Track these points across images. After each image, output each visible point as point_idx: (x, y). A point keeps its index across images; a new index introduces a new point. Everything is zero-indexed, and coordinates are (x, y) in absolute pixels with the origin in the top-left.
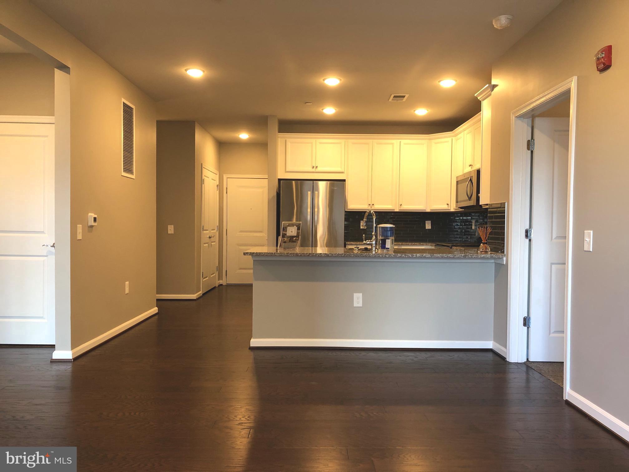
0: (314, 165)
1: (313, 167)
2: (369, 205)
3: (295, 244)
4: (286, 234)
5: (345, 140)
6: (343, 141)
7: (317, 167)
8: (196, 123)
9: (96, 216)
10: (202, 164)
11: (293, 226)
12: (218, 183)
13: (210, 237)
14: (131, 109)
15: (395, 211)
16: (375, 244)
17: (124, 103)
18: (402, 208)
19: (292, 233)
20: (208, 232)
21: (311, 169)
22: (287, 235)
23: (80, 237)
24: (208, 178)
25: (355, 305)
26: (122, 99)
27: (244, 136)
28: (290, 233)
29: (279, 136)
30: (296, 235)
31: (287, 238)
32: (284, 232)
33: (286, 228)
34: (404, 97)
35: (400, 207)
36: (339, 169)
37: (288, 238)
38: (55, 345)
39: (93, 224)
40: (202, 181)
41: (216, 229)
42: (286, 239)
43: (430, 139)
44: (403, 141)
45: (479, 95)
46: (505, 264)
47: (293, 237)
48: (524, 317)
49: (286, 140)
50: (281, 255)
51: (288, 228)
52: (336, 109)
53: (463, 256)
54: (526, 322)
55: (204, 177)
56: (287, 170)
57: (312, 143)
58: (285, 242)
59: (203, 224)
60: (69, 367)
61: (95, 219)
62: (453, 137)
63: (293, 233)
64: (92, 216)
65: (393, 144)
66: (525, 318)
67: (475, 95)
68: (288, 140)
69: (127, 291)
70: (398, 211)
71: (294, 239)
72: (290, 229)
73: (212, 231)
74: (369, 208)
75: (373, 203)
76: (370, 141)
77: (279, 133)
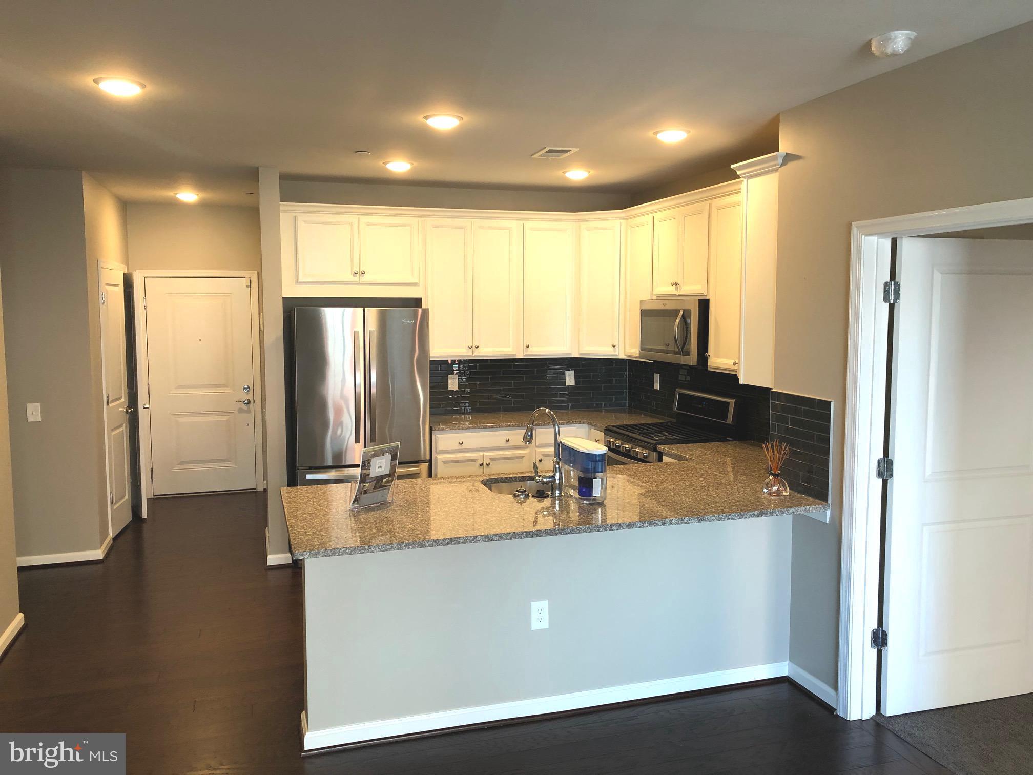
0: (357, 270)
1: (356, 273)
2: (470, 347)
3: (385, 490)
4: (369, 475)
5: (419, 219)
6: (414, 222)
7: (363, 273)
8: (83, 172)
10: (97, 262)
11: (383, 455)
15: (516, 357)
18: (528, 353)
19: (380, 470)
21: (352, 276)
22: (371, 476)
25: (535, 626)
27: (188, 195)
28: (377, 470)
29: (281, 208)
30: (388, 473)
31: (370, 482)
33: (369, 461)
34: (568, 151)
35: (526, 351)
36: (410, 279)
37: (373, 481)
40: (100, 298)
42: (367, 485)
43: (578, 221)
44: (529, 225)
45: (740, 168)
46: (827, 522)
47: (383, 477)
48: (873, 630)
49: (295, 218)
51: (374, 460)
52: (414, 162)
54: (880, 639)
55: (101, 288)
56: (301, 279)
57: (351, 224)
58: (365, 492)
59: (106, 391)
62: (623, 219)
63: (383, 469)
65: (509, 229)
66: (875, 631)
67: (732, 166)
68: (300, 217)
70: (521, 357)
71: (385, 480)
72: (378, 461)
74: (470, 353)
75: (476, 344)
76: (466, 222)
77: (281, 203)
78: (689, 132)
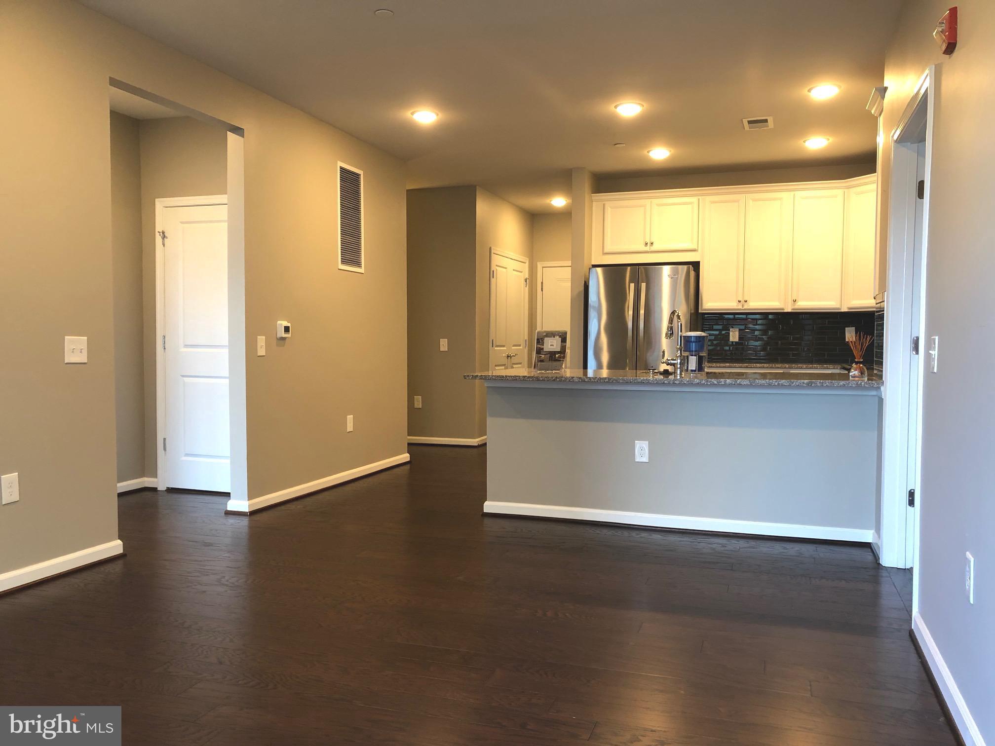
0: (648, 241)
1: (647, 244)
2: (739, 302)
3: (558, 363)
4: (543, 349)
5: (700, 197)
6: (694, 200)
7: (652, 243)
8: (477, 187)
9: (289, 325)
10: (490, 248)
11: (554, 337)
12: (527, 276)
13: (508, 356)
14: (358, 175)
15: (785, 311)
16: (680, 364)
17: (341, 168)
18: (796, 307)
19: (552, 347)
20: (505, 348)
21: (644, 246)
22: (545, 350)
23: (261, 352)
24: (506, 268)
25: (638, 459)
26: (338, 162)
27: (559, 202)
28: (550, 347)
29: (593, 198)
30: (560, 350)
31: (545, 355)
32: (540, 346)
33: (543, 340)
34: (765, 121)
35: (794, 305)
36: (689, 245)
37: (547, 354)
38: (230, 493)
39: (284, 335)
40: (491, 274)
41: (523, 344)
42: (543, 356)
43: (849, 187)
44: (799, 194)
47: (555, 353)
48: (911, 490)
49: (604, 205)
50: (537, 379)
51: (545, 338)
52: (671, 149)
53: (807, 383)
54: (914, 498)
55: (493, 268)
56: (606, 251)
57: (645, 206)
58: (542, 361)
59: (492, 336)
60: (245, 522)
61: (287, 329)
63: (555, 347)
64: (282, 324)
65: (780, 199)
66: (913, 491)
67: (867, 108)
68: (608, 205)
69: (350, 427)
70: (790, 311)
71: (557, 356)
72: (550, 341)
73: (513, 348)
74: (740, 307)
75: (746, 299)
76: (742, 197)
77: (592, 195)
78: (840, 87)
